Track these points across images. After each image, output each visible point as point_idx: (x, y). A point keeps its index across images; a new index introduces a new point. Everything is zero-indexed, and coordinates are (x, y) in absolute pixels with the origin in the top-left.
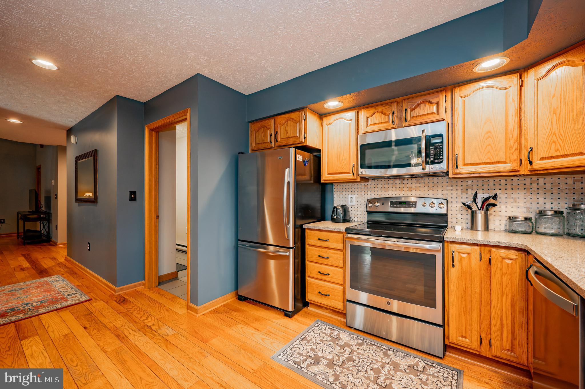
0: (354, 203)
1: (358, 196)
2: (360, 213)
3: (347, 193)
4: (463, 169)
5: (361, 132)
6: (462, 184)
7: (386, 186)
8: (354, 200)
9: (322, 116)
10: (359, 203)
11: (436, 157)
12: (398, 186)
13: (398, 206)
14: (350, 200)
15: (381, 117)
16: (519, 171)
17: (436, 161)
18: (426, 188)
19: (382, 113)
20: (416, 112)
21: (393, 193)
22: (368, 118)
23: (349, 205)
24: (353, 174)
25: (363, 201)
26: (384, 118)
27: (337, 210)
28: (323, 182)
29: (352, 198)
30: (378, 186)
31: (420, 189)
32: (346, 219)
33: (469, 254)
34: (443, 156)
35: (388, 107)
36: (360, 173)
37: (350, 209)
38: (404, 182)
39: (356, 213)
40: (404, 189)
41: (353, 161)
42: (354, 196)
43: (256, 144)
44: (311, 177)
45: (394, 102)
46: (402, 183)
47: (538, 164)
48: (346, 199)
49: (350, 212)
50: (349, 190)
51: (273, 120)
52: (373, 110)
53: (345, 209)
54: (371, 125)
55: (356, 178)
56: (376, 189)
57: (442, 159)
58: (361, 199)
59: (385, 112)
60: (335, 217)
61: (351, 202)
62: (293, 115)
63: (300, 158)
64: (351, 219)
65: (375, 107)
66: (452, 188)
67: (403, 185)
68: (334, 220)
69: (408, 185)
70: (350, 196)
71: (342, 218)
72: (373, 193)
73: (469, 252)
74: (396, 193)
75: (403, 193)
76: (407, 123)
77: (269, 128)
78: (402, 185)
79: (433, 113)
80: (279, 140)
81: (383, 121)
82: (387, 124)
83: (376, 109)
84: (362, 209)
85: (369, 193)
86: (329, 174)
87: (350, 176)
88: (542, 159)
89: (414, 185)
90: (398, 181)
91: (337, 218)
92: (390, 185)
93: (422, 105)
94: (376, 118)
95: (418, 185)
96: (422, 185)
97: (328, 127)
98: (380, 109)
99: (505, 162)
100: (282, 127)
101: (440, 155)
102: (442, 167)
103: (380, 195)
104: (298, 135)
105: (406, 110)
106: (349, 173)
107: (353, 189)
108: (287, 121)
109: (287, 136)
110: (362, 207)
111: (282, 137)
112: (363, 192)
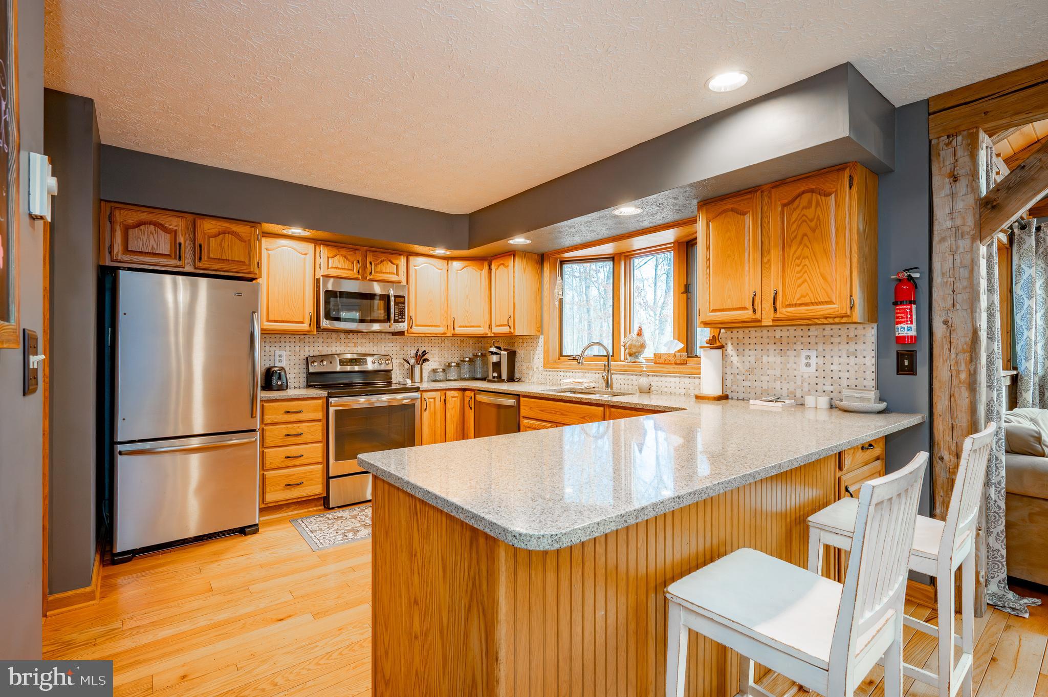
0: (284, 363)
1: (290, 353)
2: (294, 375)
3: (272, 349)
4: (415, 329)
5: (319, 273)
6: (401, 341)
7: (329, 340)
8: (284, 359)
10: (292, 363)
11: (400, 317)
12: (343, 342)
13: (349, 364)
14: (278, 358)
15: (344, 261)
16: (445, 334)
17: (400, 320)
18: (371, 343)
19: (346, 257)
20: (381, 267)
21: (337, 349)
22: (328, 258)
23: (277, 365)
24: (311, 325)
25: (297, 360)
26: (347, 265)
29: (280, 356)
30: (319, 340)
31: (366, 345)
33: (434, 398)
34: (405, 316)
35: (352, 253)
36: (324, 325)
38: (349, 336)
40: (349, 345)
41: (309, 308)
42: (284, 353)
43: (126, 250)
45: (359, 250)
46: (347, 338)
47: (459, 330)
48: (272, 358)
50: (276, 344)
51: (184, 219)
52: (334, 251)
54: (332, 267)
56: (316, 344)
57: (405, 319)
58: (294, 357)
59: (349, 258)
60: (280, 383)
61: (280, 361)
62: (238, 228)
65: (338, 247)
66: (392, 345)
67: (349, 340)
69: (353, 341)
70: (278, 353)
72: (312, 349)
73: (434, 397)
74: (340, 349)
75: (349, 349)
76: (371, 277)
77: (176, 232)
78: (347, 340)
79: (394, 273)
80: (203, 258)
81: (346, 268)
82: (351, 272)
83: (339, 251)
84: (296, 371)
85: (307, 349)
86: (268, 321)
88: (460, 327)
89: (359, 341)
90: (343, 335)
92: (334, 339)
93: (385, 262)
94: (339, 262)
95: (364, 341)
96: (367, 340)
97: (268, 254)
98: (344, 252)
99: (439, 326)
100: (213, 240)
101: (403, 316)
102: (403, 326)
103: (321, 352)
104: (246, 261)
105: (371, 263)
106: (302, 323)
107: (283, 342)
108: (224, 233)
109: (224, 258)
110: (297, 367)
111: (211, 256)
112: (297, 348)
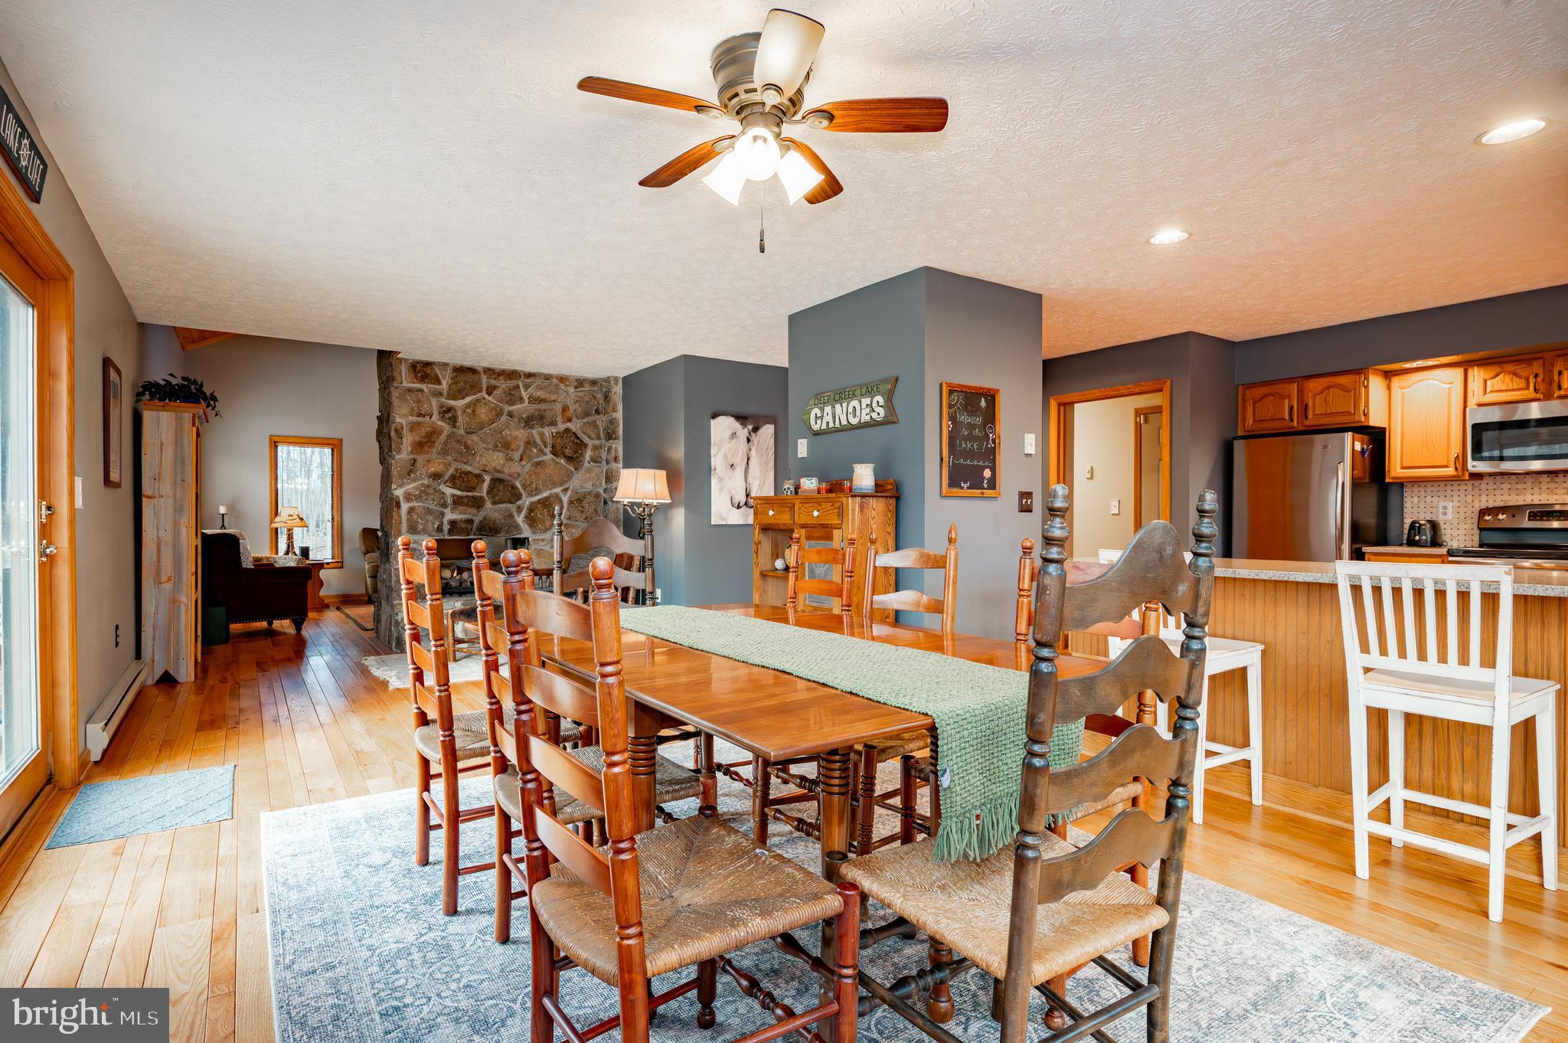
0: (1450, 516)
1: (1458, 504)
2: (1464, 532)
3: (1435, 499)
5: (1472, 402)
7: (1520, 487)
8: (1450, 510)
9: (1388, 375)
10: (1462, 516)
12: (1544, 488)
13: (1546, 519)
14: (1442, 510)
15: (1512, 379)
19: (1514, 374)
21: (1533, 497)
22: (1485, 380)
23: (1441, 519)
24: (1456, 468)
25: (1469, 513)
26: (1518, 383)
27: (1419, 527)
28: (1391, 481)
29: (1445, 508)
30: (1503, 487)
32: (1435, 542)
35: (1527, 365)
36: (1470, 468)
37: (1443, 526)
39: (1455, 533)
40: (1557, 491)
41: (1455, 450)
42: (1450, 505)
43: (1254, 421)
44: (1364, 473)
45: (1537, 359)
46: (1553, 481)
48: (1433, 510)
49: (1443, 532)
50: (1440, 494)
51: (1296, 384)
52: (1496, 370)
53: (1434, 526)
54: (1491, 392)
55: (1460, 474)
56: (1498, 492)
58: (1465, 510)
59: (1520, 372)
60: (1417, 538)
61: (1445, 514)
62: (1342, 380)
63: (1358, 446)
64: (1445, 544)
65: (1501, 363)
67: (1556, 486)
68: (1411, 543)
69: (1565, 485)
70: (1442, 504)
71: (1429, 539)
72: (1491, 498)
74: (1541, 497)
75: (1556, 497)
76: (1562, 394)
77: (1289, 397)
78: (1553, 486)
80: (1310, 416)
81: (1515, 388)
82: (1524, 393)
83: (1502, 368)
84: (1466, 526)
85: (1484, 498)
86: (1403, 468)
87: (1450, 471)
90: (1544, 479)
91: (1420, 540)
92: (1528, 485)
94: (1503, 382)
97: (1403, 393)
98: (1511, 367)
100: (1318, 397)
103: (1506, 502)
104: (1352, 412)
105: (1560, 373)
106: (1447, 467)
107: (1449, 491)
108: (1329, 388)
109: (1329, 412)
110: (1469, 521)
111: (1317, 412)
112: (1469, 498)
